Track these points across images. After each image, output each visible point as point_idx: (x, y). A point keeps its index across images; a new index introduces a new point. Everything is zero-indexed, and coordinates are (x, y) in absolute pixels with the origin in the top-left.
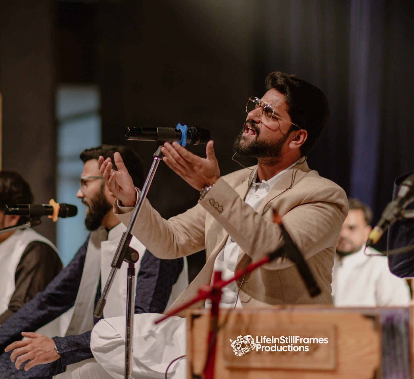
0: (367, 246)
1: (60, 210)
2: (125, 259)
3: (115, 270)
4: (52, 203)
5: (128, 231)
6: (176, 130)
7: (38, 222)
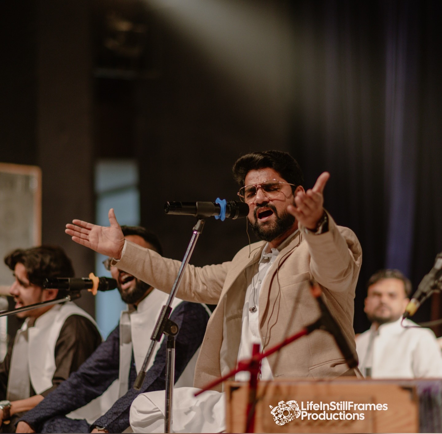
0: (404, 318)
1: (99, 284)
2: (164, 332)
3: (155, 342)
4: (92, 276)
5: (168, 304)
6: (215, 204)
7: (78, 295)
